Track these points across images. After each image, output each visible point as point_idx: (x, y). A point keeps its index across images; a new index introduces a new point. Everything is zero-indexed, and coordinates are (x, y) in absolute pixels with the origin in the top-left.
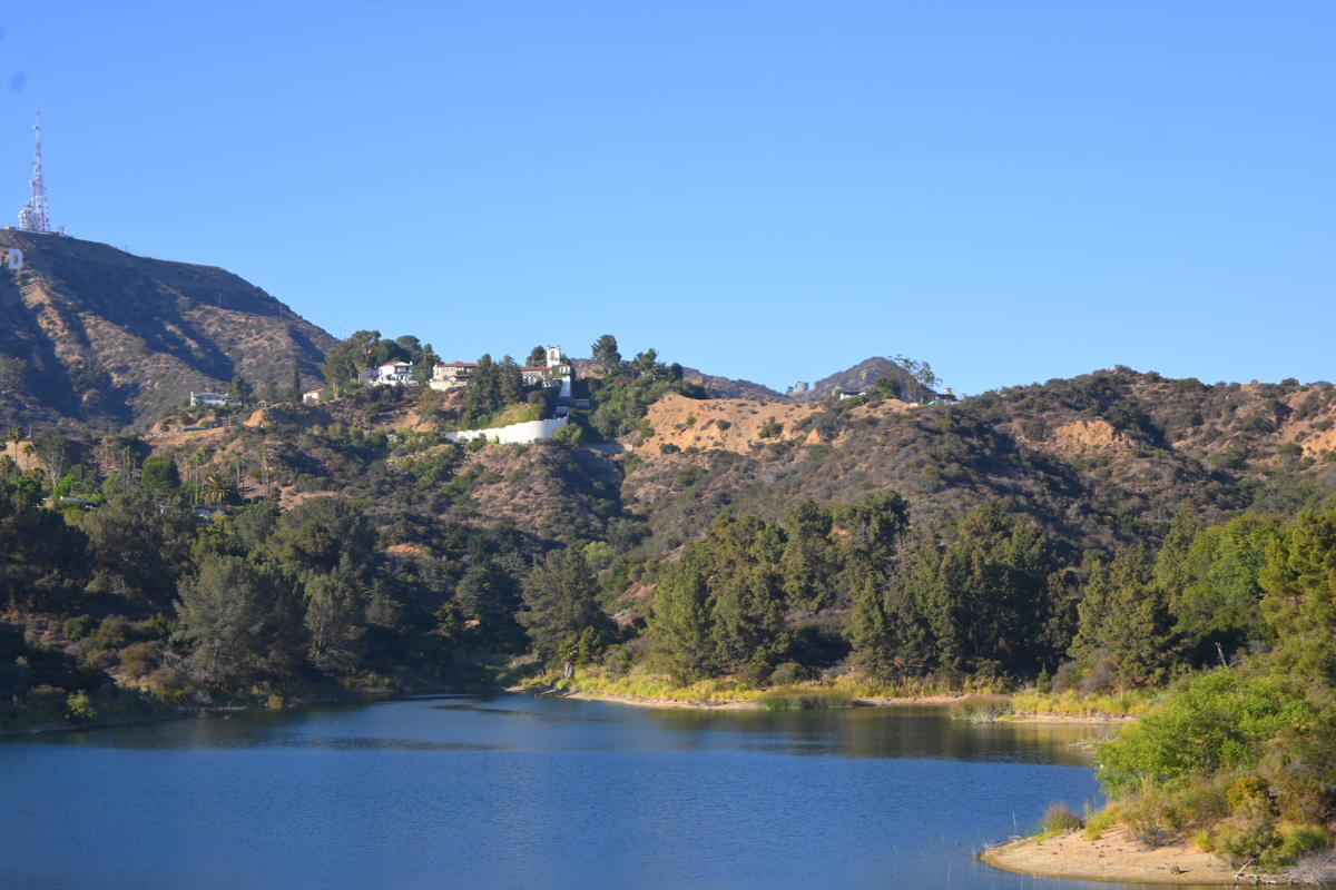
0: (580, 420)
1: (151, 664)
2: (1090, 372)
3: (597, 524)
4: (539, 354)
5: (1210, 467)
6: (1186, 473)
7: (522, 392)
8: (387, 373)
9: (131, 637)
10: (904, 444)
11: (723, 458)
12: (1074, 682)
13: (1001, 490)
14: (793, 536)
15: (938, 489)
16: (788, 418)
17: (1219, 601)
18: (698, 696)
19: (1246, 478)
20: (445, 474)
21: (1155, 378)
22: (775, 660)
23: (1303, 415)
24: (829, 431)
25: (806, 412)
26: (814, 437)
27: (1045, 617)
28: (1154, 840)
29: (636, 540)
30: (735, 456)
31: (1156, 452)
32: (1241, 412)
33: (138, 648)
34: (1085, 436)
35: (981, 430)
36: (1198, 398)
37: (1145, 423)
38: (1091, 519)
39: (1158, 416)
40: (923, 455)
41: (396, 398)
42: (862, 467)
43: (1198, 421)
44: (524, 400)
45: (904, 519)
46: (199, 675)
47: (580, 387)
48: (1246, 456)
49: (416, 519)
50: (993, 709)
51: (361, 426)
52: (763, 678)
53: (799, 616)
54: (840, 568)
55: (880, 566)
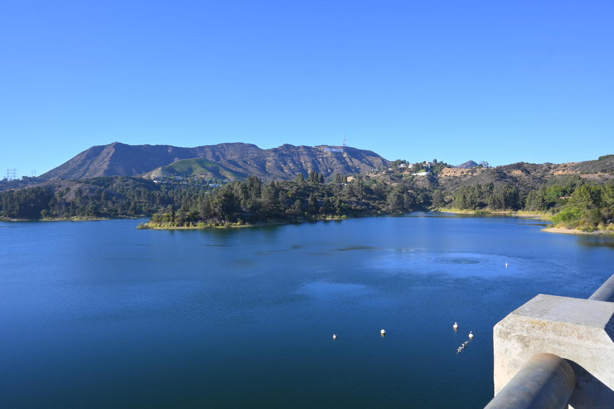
0: (432, 172)
1: (384, 207)
2: (517, 163)
3: (436, 187)
4: (425, 162)
5: (538, 177)
6: (534, 178)
7: (423, 168)
8: (402, 165)
9: (380, 203)
10: (488, 175)
11: (455, 177)
12: (528, 209)
13: (505, 181)
14: (476, 189)
15: (496, 181)
16: (465, 171)
17: (551, 198)
18: (464, 212)
19: (544, 179)
20: (412, 180)
21: (528, 163)
22: (476, 207)
23: (554, 169)
24: (473, 173)
25: (468, 170)
26: (470, 174)
27: (519, 200)
28: (569, 229)
29: (443, 189)
30: (457, 177)
31: (529, 175)
32: (543, 168)
33: (381, 205)
34: (517, 173)
35: (501, 172)
36: (535, 167)
37: (526, 170)
38: (520, 185)
39: (528, 169)
40: (493, 176)
41: (403, 170)
42: (482, 178)
43: (535, 170)
44: (423, 169)
45: (493, 186)
46: (390, 208)
47: (431, 167)
48: (544, 175)
49: (411, 187)
50: (515, 214)
51: (398, 173)
52: (474, 209)
53: (478, 200)
54: (483, 193)
55: (491, 193)
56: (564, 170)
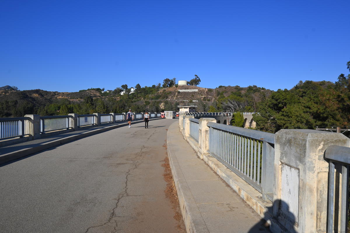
2: (35, 89)
5: (48, 99)
6: (46, 99)
10: (16, 95)
13: (27, 100)
14: (4, 103)
15: (20, 100)
17: (52, 111)
19: (52, 100)
21: (42, 90)
22: (3, 116)
23: (57, 95)
24: (5, 93)
25: (2, 91)
26: (3, 93)
31: (43, 97)
32: (51, 94)
34: (35, 95)
35: (24, 94)
36: (47, 93)
37: (41, 94)
38: (37, 103)
39: (43, 94)
40: (18, 96)
42: (11, 97)
43: (47, 95)
45: (17, 102)
48: (52, 98)
53: (5, 111)
54: (10, 107)
55: (15, 107)
56: (62, 96)
